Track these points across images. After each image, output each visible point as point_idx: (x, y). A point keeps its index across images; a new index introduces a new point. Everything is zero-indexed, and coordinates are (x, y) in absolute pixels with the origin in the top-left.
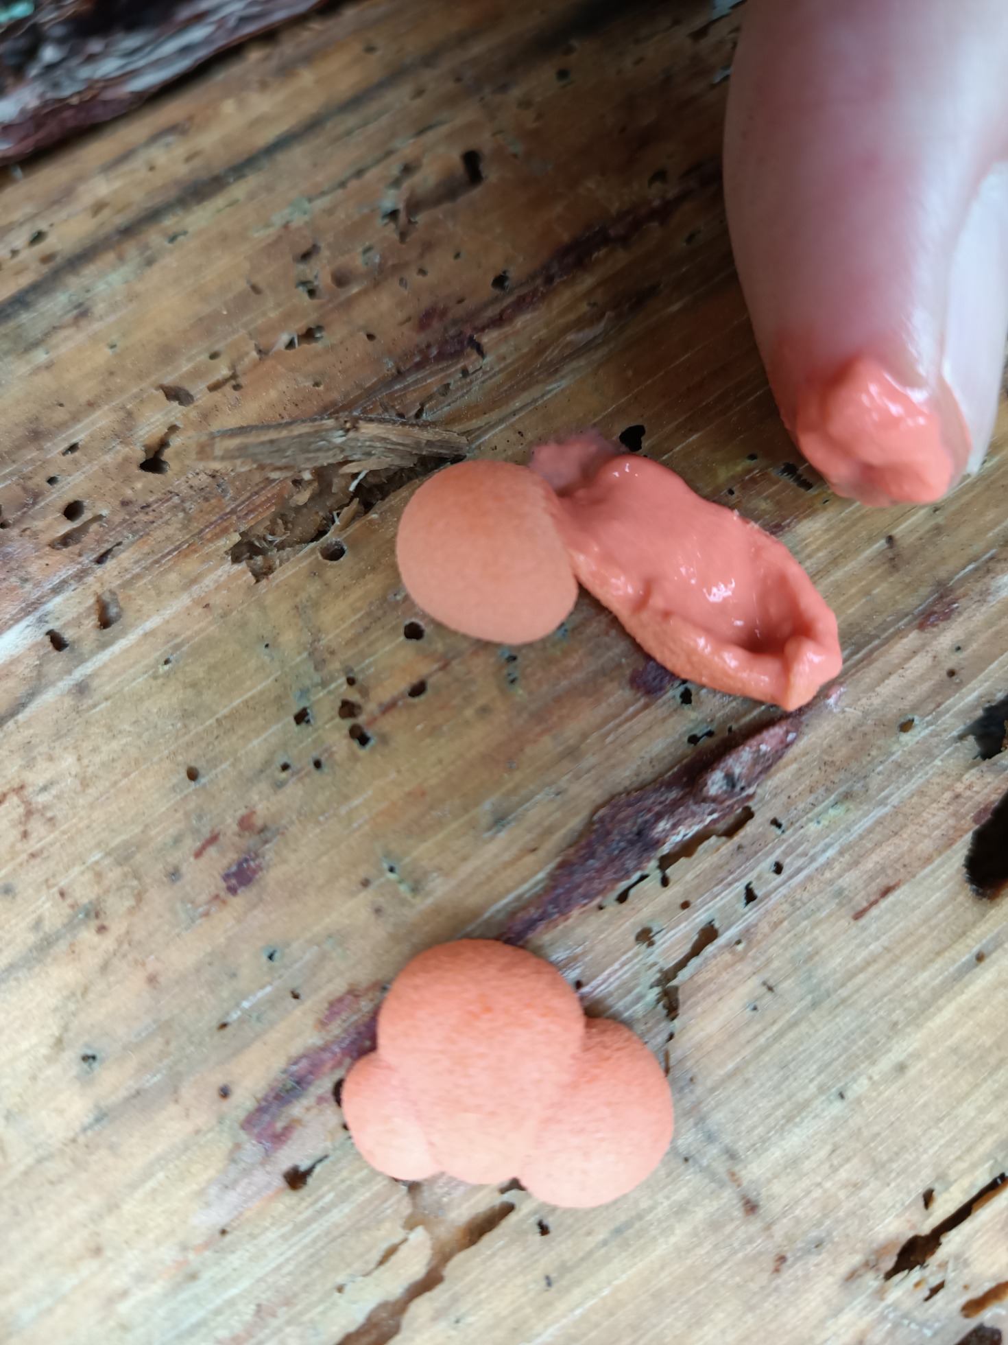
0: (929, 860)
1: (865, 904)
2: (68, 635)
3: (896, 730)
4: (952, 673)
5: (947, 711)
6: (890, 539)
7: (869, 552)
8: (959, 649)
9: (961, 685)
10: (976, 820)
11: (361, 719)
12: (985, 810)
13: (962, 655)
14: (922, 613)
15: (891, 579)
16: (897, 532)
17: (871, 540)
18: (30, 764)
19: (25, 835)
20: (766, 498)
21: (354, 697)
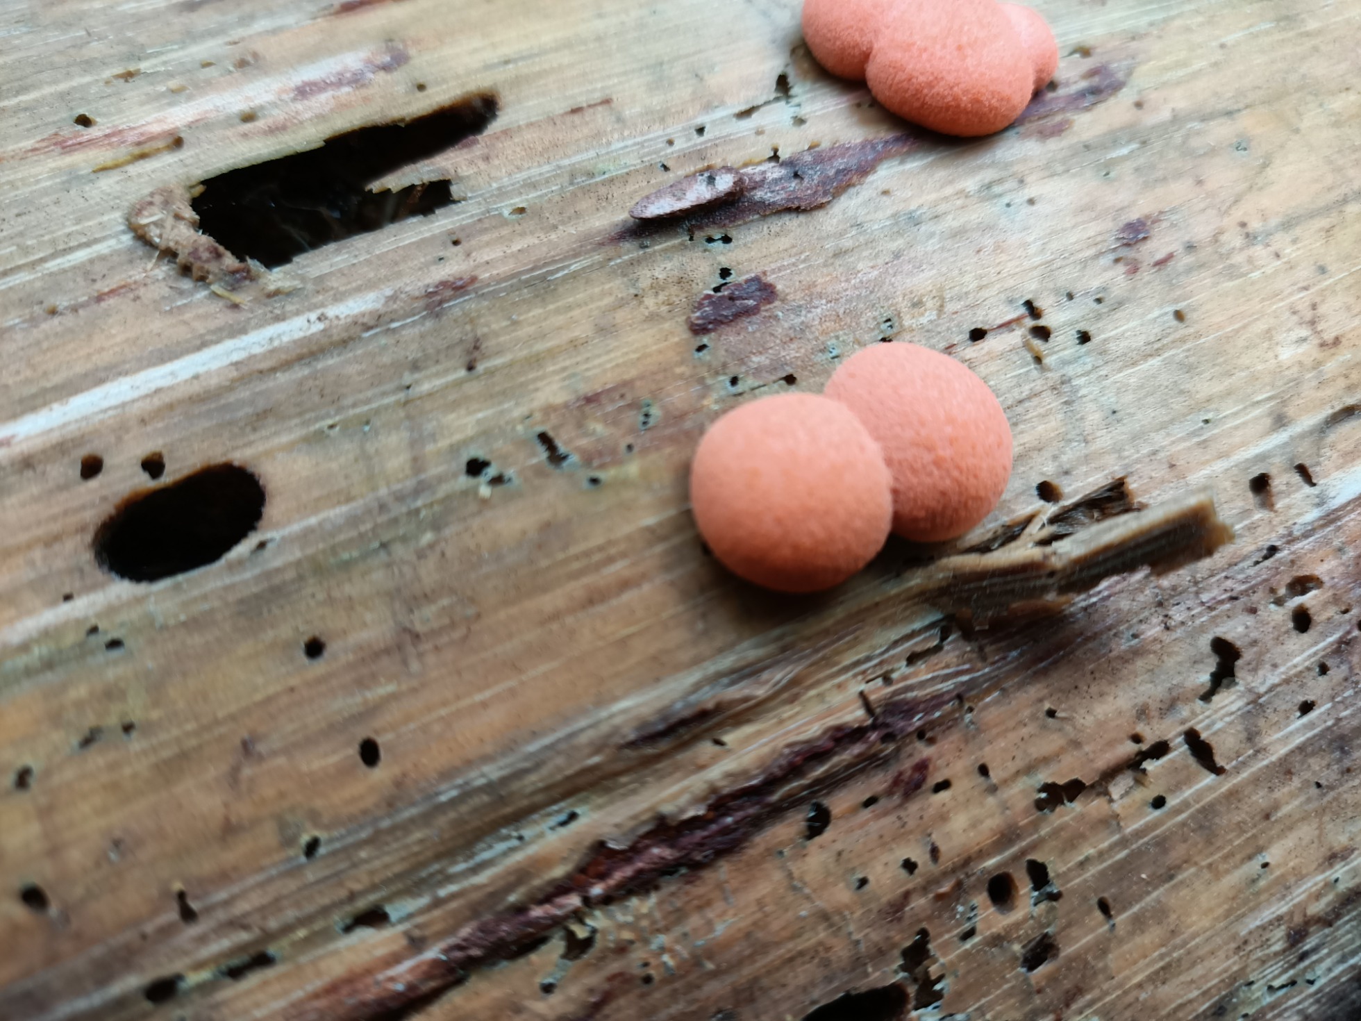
0: (530, 125)
1: (600, 108)
2: (1297, 478)
3: (528, 211)
4: (456, 243)
5: (472, 216)
6: (470, 368)
7: (498, 361)
8: (441, 259)
9: (451, 233)
10: (476, 142)
11: (1030, 323)
12: (465, 146)
13: (441, 254)
14: (466, 293)
15: (485, 330)
16: (462, 373)
17: (491, 373)
18: (1317, 364)
19: (1314, 307)
20: (594, 432)
21: (1037, 343)
